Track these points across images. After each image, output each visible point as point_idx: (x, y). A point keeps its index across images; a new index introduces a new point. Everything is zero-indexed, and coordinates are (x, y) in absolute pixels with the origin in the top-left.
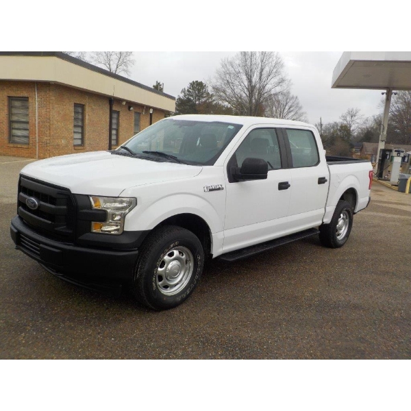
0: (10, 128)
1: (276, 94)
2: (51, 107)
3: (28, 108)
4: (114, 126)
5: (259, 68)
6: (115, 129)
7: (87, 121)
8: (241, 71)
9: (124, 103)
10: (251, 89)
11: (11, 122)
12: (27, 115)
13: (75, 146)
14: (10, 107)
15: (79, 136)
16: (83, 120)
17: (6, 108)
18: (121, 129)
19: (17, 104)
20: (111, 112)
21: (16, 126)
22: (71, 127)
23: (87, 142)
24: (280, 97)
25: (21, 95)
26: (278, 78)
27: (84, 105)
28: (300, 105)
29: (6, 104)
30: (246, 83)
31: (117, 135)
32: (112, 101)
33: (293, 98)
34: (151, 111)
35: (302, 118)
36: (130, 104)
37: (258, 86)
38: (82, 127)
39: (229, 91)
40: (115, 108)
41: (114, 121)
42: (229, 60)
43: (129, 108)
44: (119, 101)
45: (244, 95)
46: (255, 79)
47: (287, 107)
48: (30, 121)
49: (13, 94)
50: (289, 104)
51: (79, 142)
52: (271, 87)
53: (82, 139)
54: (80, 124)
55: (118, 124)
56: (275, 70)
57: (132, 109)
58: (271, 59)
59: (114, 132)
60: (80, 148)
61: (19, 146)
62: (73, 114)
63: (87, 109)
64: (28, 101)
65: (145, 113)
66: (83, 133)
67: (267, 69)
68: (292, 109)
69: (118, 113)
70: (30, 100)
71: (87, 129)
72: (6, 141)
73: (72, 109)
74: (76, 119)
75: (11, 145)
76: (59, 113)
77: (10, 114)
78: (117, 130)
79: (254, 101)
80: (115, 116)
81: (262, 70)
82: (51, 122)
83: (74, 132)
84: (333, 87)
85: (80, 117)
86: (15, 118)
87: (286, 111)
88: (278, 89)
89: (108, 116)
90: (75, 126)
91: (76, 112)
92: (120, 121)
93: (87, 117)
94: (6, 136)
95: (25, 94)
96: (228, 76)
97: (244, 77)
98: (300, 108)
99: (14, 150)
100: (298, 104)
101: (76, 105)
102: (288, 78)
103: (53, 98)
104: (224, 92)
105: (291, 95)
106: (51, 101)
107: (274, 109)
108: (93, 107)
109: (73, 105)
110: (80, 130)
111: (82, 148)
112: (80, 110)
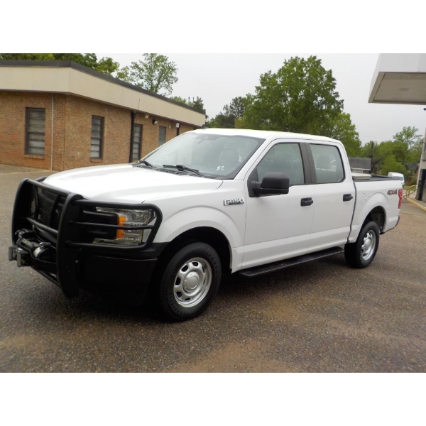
0: (28, 139)
2: (67, 119)
3: (44, 120)
4: (136, 140)
6: (136, 143)
7: (106, 134)
9: (147, 117)
11: (28, 134)
12: (44, 126)
13: (92, 158)
14: (28, 119)
15: (97, 149)
16: (102, 133)
17: (24, 119)
18: (143, 144)
19: (34, 115)
20: (133, 125)
21: (33, 137)
22: (88, 139)
23: (105, 155)
25: (39, 106)
29: (24, 115)
31: (140, 149)
32: (134, 114)
34: (178, 126)
36: (154, 118)
38: (101, 141)
40: (137, 121)
41: (137, 135)
43: (154, 121)
44: (142, 114)
48: (46, 132)
49: (30, 105)
51: (97, 155)
53: (101, 152)
54: (98, 136)
55: (141, 138)
57: (156, 122)
59: (136, 146)
60: (97, 161)
61: (35, 157)
62: (90, 126)
63: (106, 121)
64: (44, 112)
65: (172, 127)
66: (101, 146)
69: (141, 126)
70: (47, 111)
71: (106, 141)
72: (23, 152)
73: (90, 120)
74: (94, 131)
75: (28, 156)
76: (75, 125)
77: (28, 125)
78: (140, 144)
80: (137, 129)
82: (66, 134)
83: (92, 145)
85: (99, 129)
86: (32, 129)
89: (129, 129)
90: (92, 138)
91: (94, 124)
92: (144, 135)
93: (106, 130)
94: (22, 147)
95: (41, 105)
99: (30, 161)
101: (94, 117)
103: (69, 110)
106: (67, 113)
108: (113, 120)
109: (91, 117)
110: (98, 142)
111: (99, 161)
112: (98, 122)
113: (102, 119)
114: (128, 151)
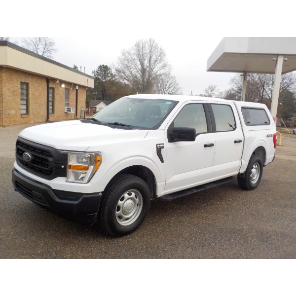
1: (161, 75)
2: (3, 85)
4: (50, 99)
5: (149, 56)
6: (51, 101)
7: (30, 96)
8: (136, 58)
9: (58, 82)
10: (143, 71)
13: (22, 115)
15: (25, 107)
16: (27, 95)
18: (56, 102)
20: (48, 88)
22: (18, 100)
24: (163, 77)
26: (162, 63)
27: (28, 83)
28: (177, 82)
30: (140, 67)
31: (53, 106)
32: (48, 80)
33: (172, 77)
34: (77, 87)
35: (179, 91)
36: (62, 82)
37: (148, 69)
38: (27, 101)
39: (127, 73)
40: (51, 85)
41: (50, 95)
42: (127, 50)
44: (54, 80)
45: (139, 75)
46: (146, 63)
47: (168, 84)
50: (170, 82)
51: (25, 112)
52: (157, 69)
53: (27, 109)
54: (25, 98)
55: (53, 97)
56: (160, 58)
58: (156, 50)
59: (50, 104)
60: (25, 116)
62: (20, 90)
63: (30, 86)
65: (73, 89)
66: (27, 105)
67: (154, 57)
68: (171, 85)
69: (53, 89)
71: (31, 101)
73: (19, 86)
74: (22, 94)
76: (9, 89)
78: (53, 102)
79: (145, 80)
80: (51, 91)
81: (151, 57)
82: (4, 97)
83: (21, 104)
84: (208, 71)
85: (25, 92)
87: (167, 87)
88: (162, 71)
89: (46, 91)
90: (22, 99)
91: (22, 89)
92: (55, 95)
93: (30, 92)
96: (126, 62)
97: (138, 63)
98: (178, 84)
100: (175, 81)
101: (22, 83)
102: (169, 63)
103: (5, 78)
104: (124, 73)
105: (170, 76)
106: (3, 81)
107: (159, 85)
108: (35, 85)
109: (20, 83)
110: (25, 102)
111: (27, 116)
112: (25, 87)
113: (27, 84)
114: (46, 108)
